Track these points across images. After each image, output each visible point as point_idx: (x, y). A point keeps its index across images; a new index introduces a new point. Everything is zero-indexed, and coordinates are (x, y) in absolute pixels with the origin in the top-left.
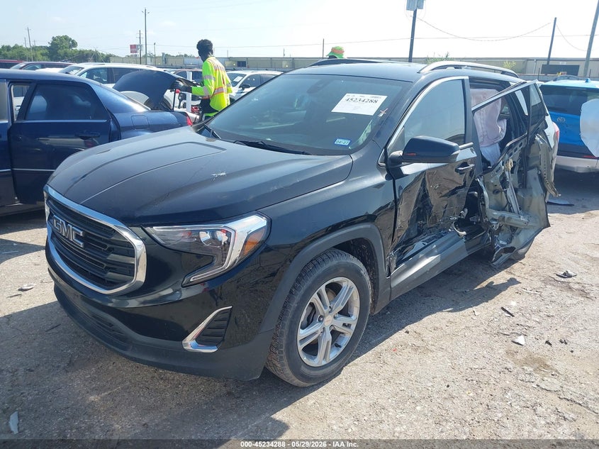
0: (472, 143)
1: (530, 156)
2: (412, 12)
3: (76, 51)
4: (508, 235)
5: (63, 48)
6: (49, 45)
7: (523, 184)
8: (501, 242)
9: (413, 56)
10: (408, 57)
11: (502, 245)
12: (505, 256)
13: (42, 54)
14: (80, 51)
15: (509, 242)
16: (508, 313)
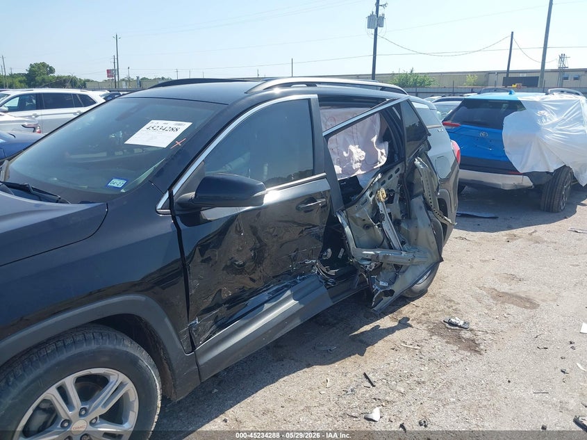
0: (324, 174)
1: (415, 182)
2: (373, 30)
3: (54, 77)
4: (392, 274)
5: (40, 75)
6: (27, 72)
7: (406, 214)
8: (381, 283)
9: (376, 73)
10: (371, 73)
11: (383, 287)
12: (387, 300)
13: (20, 82)
14: (58, 77)
15: (392, 282)
16: (370, 382)
